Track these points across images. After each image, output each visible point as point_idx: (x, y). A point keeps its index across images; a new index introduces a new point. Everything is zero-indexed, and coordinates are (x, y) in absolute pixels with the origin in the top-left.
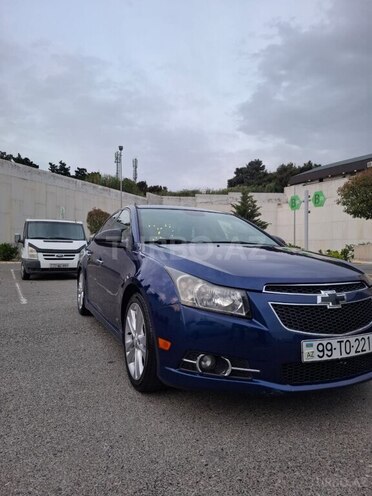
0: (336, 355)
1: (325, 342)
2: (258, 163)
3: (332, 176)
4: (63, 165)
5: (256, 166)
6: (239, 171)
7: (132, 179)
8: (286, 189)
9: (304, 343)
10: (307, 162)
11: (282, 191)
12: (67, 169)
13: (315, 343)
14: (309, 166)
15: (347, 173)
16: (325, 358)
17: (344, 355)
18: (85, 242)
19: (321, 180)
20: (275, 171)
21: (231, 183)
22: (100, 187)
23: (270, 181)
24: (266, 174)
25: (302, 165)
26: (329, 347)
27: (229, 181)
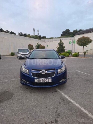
0: (41, 82)
1: (39, 79)
2: (68, 30)
3: (86, 33)
4: (21, 33)
5: (68, 31)
6: (63, 32)
7: (38, 35)
8: (75, 36)
9: (35, 79)
10: (80, 29)
11: (74, 37)
12: (22, 34)
13: (37, 79)
14: (81, 30)
15: (89, 32)
16: (39, 82)
17: (43, 82)
18: (29, 53)
19: (83, 34)
20: (72, 32)
21: (62, 35)
22: (30, 38)
23: (71, 34)
24: (70, 33)
25: (79, 30)
26: (40, 80)
27: (61, 35)
